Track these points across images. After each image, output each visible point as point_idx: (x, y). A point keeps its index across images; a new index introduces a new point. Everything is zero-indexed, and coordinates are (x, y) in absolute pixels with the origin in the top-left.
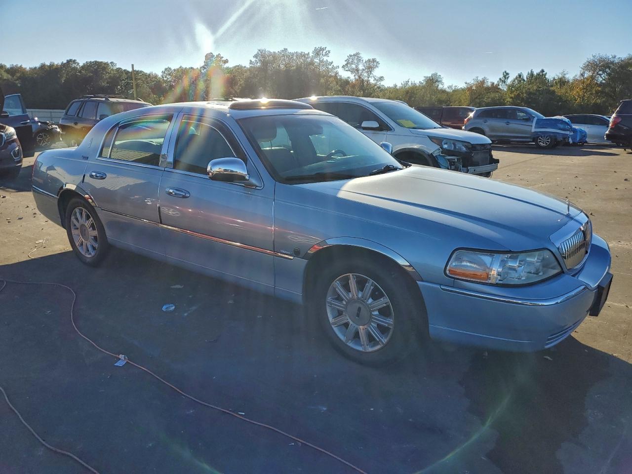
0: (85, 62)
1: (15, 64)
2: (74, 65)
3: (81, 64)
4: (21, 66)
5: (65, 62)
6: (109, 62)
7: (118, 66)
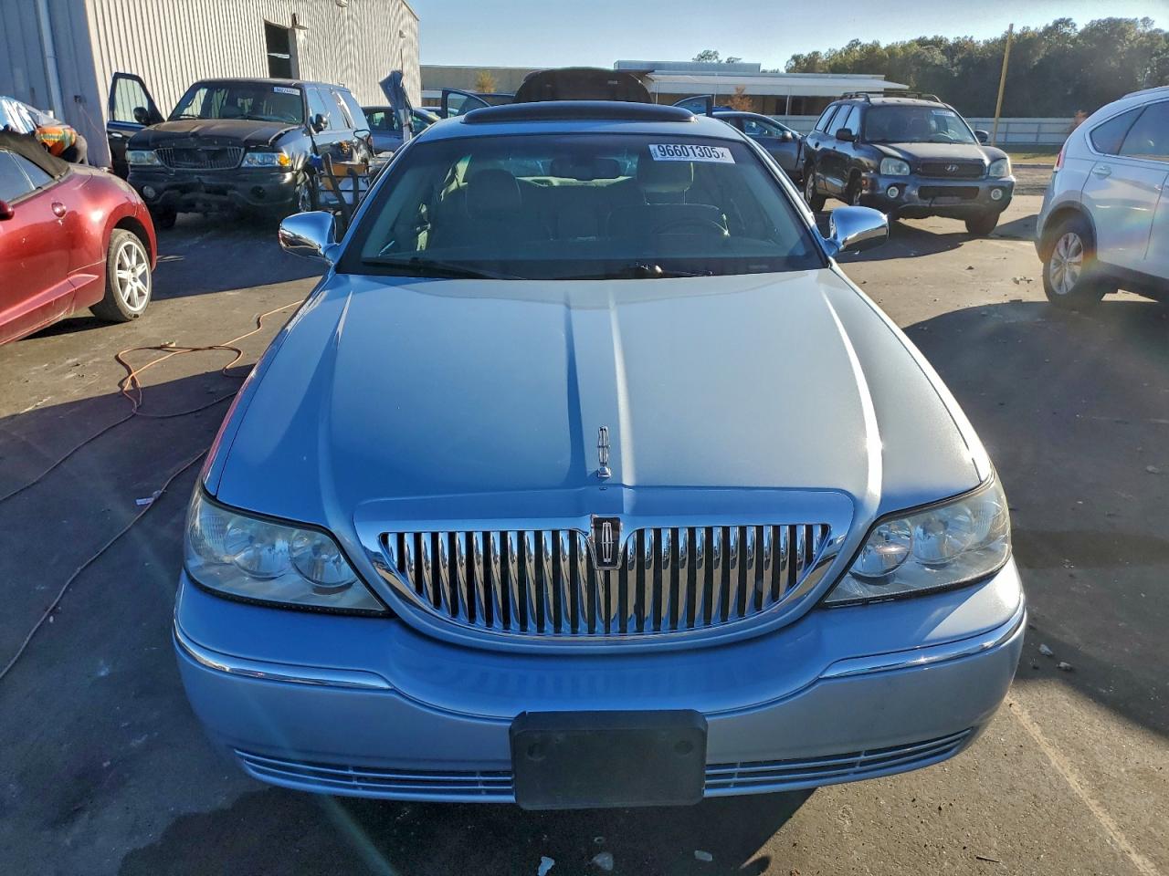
0: (1088, 22)
1: (962, 36)
2: (1066, 30)
3: (1080, 27)
4: (970, 40)
5: (1051, 24)
6: (1140, 18)
7: (1155, 27)
